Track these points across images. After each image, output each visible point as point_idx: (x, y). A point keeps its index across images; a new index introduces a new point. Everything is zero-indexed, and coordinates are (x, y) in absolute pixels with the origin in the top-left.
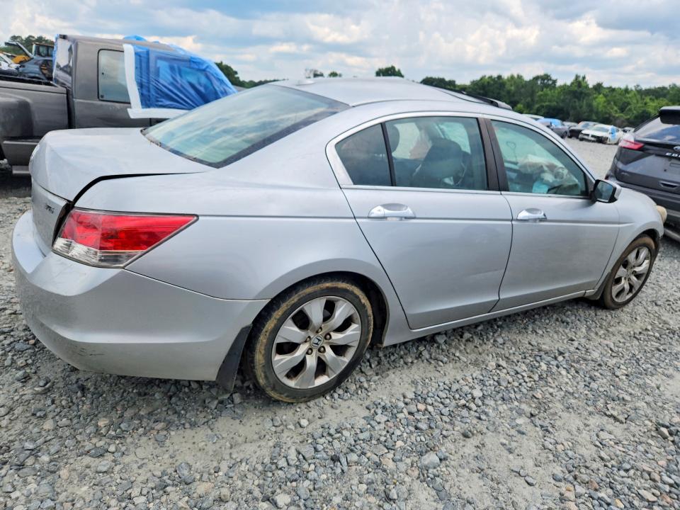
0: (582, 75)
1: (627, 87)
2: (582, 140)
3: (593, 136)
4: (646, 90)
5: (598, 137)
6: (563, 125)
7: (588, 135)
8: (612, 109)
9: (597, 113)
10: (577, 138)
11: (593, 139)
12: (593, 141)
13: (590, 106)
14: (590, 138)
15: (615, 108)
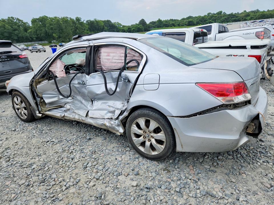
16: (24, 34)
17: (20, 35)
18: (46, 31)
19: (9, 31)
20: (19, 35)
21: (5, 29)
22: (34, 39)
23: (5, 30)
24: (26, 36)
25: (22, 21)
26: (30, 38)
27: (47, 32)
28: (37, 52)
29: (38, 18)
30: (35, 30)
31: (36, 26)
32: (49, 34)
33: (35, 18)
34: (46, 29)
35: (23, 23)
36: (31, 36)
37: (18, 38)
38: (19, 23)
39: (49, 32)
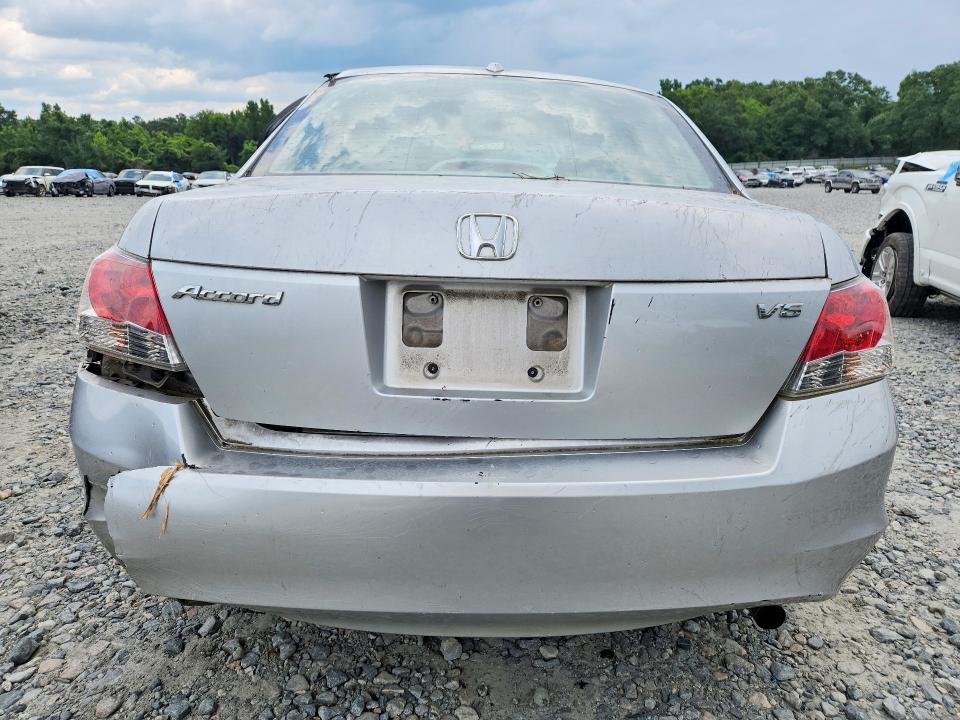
0: (52, 104)
1: (124, 120)
2: (140, 194)
3: (154, 188)
4: (150, 123)
5: (162, 189)
6: (105, 176)
7: (147, 187)
8: (123, 151)
9: (104, 158)
10: (133, 194)
11: (156, 192)
12: (159, 195)
13: (88, 148)
14: (152, 191)
15: (127, 150)
16: (853, 130)
17: (841, 133)
18: (940, 118)
19: (811, 118)
20: (836, 133)
21: (802, 110)
22: (885, 147)
23: (802, 115)
24: (859, 135)
25: (866, 84)
26: (870, 144)
27: (942, 124)
28: (847, 191)
29: (929, 70)
30: (900, 113)
31: (907, 101)
32: (949, 131)
33: (918, 71)
34: (945, 112)
35: (868, 89)
36: (876, 138)
37: (831, 141)
38: (855, 90)
39: (949, 123)
